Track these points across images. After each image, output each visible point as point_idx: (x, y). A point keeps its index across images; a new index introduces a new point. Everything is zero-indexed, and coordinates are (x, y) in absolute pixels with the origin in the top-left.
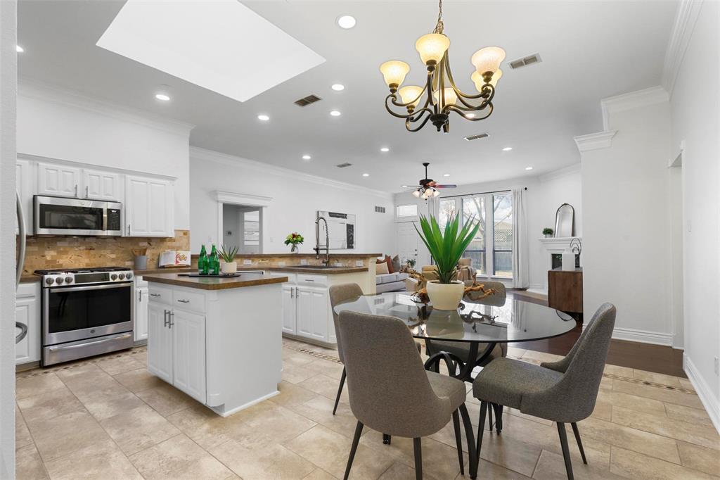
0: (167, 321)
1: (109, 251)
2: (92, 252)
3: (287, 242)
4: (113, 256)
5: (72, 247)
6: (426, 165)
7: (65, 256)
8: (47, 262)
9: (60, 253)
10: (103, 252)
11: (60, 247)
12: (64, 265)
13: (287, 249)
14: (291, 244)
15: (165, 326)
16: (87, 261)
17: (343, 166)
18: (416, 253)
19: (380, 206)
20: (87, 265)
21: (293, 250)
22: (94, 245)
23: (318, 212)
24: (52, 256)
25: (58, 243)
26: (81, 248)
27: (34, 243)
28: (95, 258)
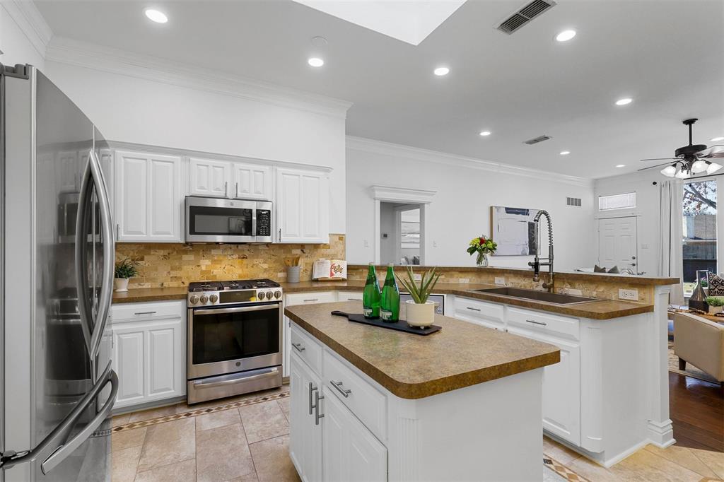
0: (314, 404)
1: (261, 260)
2: (245, 261)
3: (471, 251)
4: (266, 266)
5: (225, 255)
6: (690, 122)
7: (218, 266)
8: (203, 272)
9: (214, 262)
10: (255, 261)
11: (213, 256)
12: (218, 276)
13: (471, 261)
14: (476, 253)
15: (311, 413)
16: (240, 272)
17: (536, 141)
18: (635, 262)
19: (574, 197)
20: (240, 276)
21: (479, 261)
22: (247, 253)
23: (491, 208)
24: (206, 265)
25: (212, 250)
26: (234, 257)
27: (190, 250)
28: (247, 268)
